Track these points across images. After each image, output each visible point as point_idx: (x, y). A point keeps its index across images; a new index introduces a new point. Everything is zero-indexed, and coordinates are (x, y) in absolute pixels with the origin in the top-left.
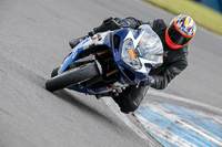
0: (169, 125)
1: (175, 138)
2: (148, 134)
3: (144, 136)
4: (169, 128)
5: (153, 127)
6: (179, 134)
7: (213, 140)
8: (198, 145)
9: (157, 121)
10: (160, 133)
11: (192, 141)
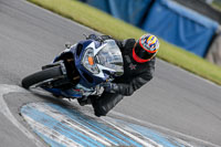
0: (55, 124)
1: (61, 138)
2: (35, 133)
3: (31, 136)
4: (55, 128)
5: (39, 127)
6: (66, 134)
7: (100, 140)
8: (84, 144)
9: (44, 121)
10: (47, 133)
11: (79, 141)
